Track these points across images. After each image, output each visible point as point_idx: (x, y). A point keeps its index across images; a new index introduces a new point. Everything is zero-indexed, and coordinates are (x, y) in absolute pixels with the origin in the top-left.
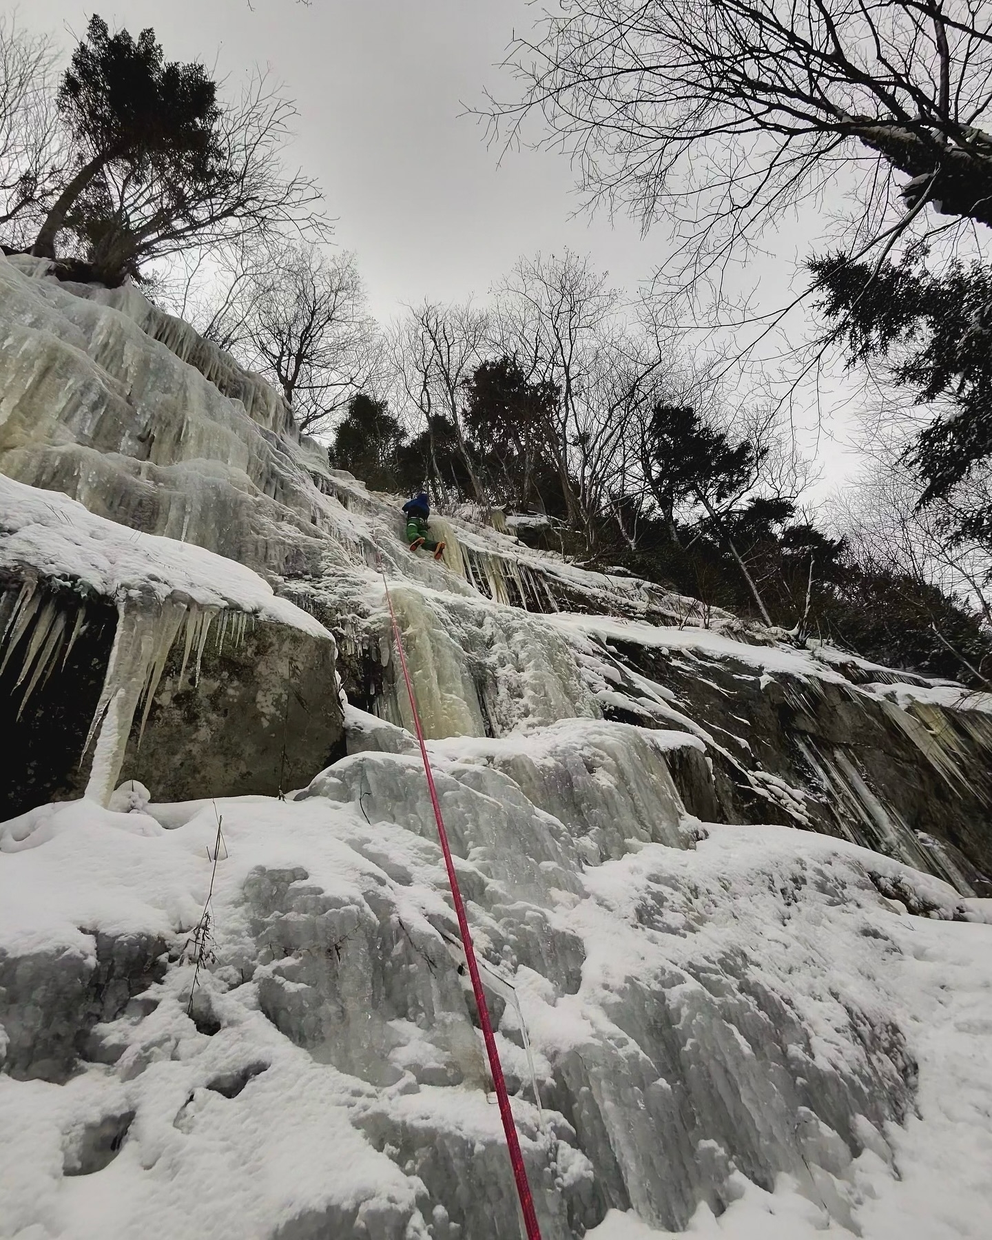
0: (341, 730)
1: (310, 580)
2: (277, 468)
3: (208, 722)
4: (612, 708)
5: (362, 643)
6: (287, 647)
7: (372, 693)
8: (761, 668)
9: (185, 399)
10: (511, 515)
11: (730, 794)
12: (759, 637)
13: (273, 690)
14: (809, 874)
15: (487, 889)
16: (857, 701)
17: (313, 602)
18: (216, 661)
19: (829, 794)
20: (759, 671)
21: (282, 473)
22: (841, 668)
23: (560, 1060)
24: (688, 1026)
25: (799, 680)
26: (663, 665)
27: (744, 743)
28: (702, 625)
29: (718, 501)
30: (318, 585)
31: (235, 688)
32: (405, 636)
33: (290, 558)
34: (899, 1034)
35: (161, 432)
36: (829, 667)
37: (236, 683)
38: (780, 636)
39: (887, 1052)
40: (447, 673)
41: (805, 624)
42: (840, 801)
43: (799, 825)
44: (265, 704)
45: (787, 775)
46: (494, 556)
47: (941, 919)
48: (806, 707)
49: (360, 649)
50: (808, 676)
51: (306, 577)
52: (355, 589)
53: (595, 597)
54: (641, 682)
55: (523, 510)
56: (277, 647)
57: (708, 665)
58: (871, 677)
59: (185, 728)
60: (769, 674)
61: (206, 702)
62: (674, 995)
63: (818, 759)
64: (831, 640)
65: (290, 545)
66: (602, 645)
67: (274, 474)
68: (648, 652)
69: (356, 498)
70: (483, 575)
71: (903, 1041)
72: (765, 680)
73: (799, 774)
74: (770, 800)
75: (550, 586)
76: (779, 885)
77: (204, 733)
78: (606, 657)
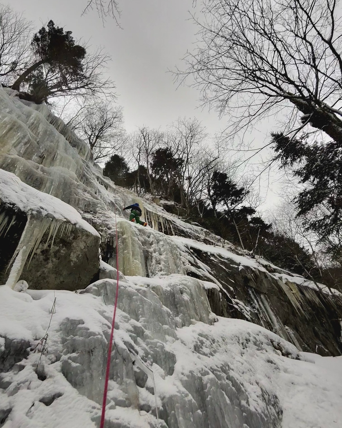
0: (98, 269)
1: (92, 214)
2: (86, 173)
3: (52, 261)
4: (190, 271)
5: (107, 238)
6: (84, 238)
7: (109, 256)
8: (240, 263)
9: (58, 146)
10: (162, 200)
11: (226, 306)
12: (240, 252)
13: (77, 252)
14: (251, 338)
15: (145, 333)
16: (270, 278)
17: (92, 222)
18: (59, 240)
19: (258, 310)
20: (239, 264)
21: (87, 175)
22: (265, 267)
23: (165, 400)
24: (209, 391)
25: (252, 269)
26: (208, 259)
27: (232, 289)
28: (222, 246)
29: (231, 205)
30: (95, 216)
31: (64, 250)
32: (123, 238)
33: (86, 205)
34: (277, 400)
35: (48, 156)
36: (262, 266)
37: (64, 248)
38: (247, 253)
39: (273, 405)
40: (136, 253)
41: (255, 250)
42: (261, 313)
43: (247, 320)
44: (73, 257)
45: (245, 301)
46: (155, 214)
47: (292, 358)
48: (253, 278)
49: (106, 240)
50: (255, 268)
51: (91, 213)
52: (107, 219)
53: (187, 232)
54: (200, 263)
55: (166, 199)
56: (81, 237)
57: (223, 260)
58: (274, 271)
59: (43, 262)
60: (242, 266)
61: (53, 254)
62: (205, 379)
63: (255, 297)
64: (263, 256)
65: (87, 201)
66: (188, 249)
67: (84, 175)
68: (203, 253)
69: (111, 187)
70: (150, 219)
71: (278, 402)
72: (241, 268)
73: (249, 302)
74: (239, 310)
75: (173, 226)
76: (241, 341)
77: (50, 265)
78: (189, 253)
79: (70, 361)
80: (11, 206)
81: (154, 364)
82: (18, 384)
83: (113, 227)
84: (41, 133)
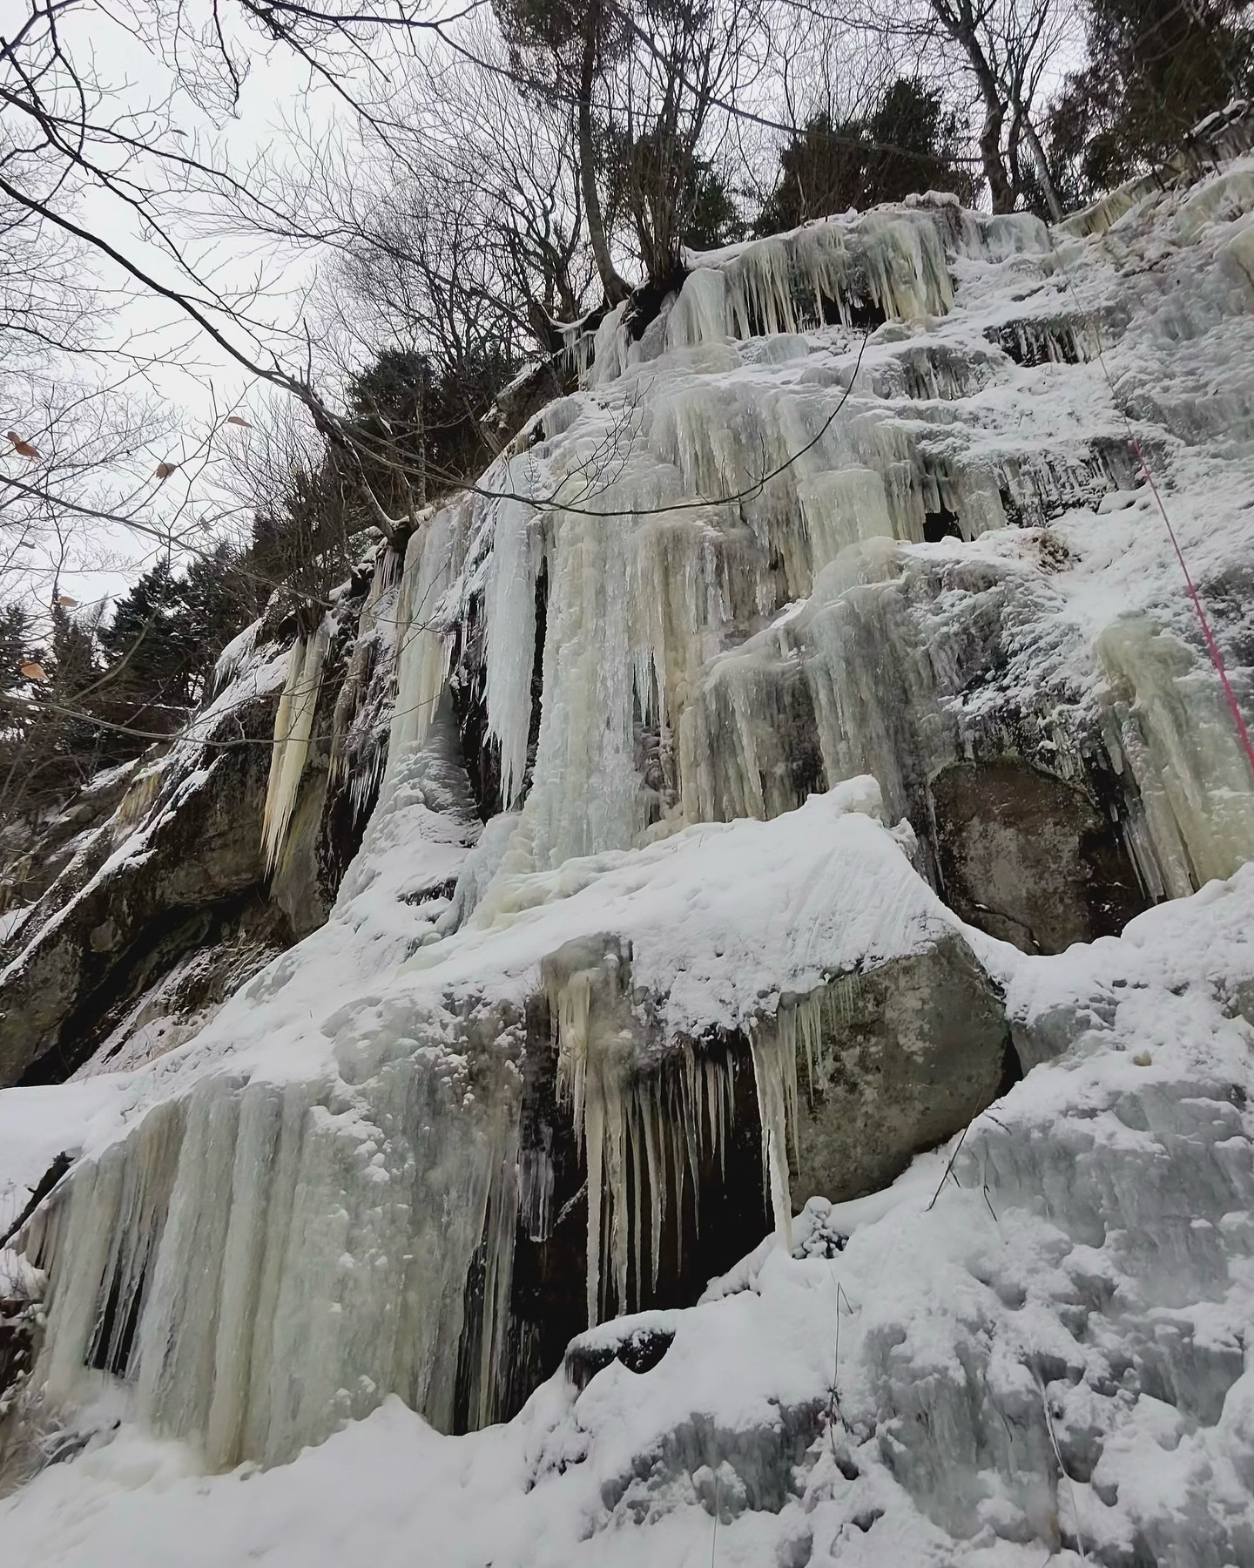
0: (1004, 1025)
1: (994, 679)
3: (867, 1083)
5: (1081, 749)
7: (1115, 819)
13: (911, 1026)
18: (847, 1032)
30: (1004, 683)
31: (876, 1044)
32: (1133, 715)
33: (962, 657)
35: (786, 539)
37: (873, 1040)
44: (911, 1043)
49: (1080, 760)
51: (989, 676)
52: (1052, 659)
59: (851, 1097)
61: (857, 1070)
65: (957, 634)
77: (870, 1094)
79: (890, 1438)
80: (711, 1037)
81: (1143, 1396)
82: (815, 1492)
83: (1086, 682)
84: (728, 474)
